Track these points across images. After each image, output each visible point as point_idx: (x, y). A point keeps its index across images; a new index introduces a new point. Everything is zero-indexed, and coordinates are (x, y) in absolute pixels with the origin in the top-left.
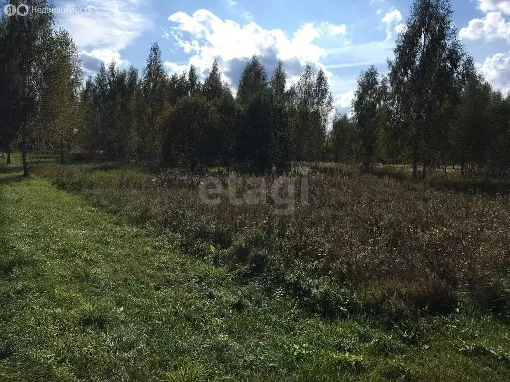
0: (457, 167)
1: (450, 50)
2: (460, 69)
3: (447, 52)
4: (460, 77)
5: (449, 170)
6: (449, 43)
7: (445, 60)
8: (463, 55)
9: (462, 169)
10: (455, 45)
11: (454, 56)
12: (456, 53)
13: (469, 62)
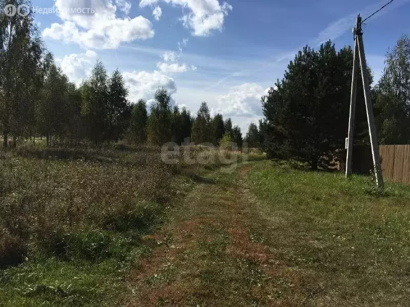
0: (44, 138)
1: (33, 43)
2: (42, 60)
3: (31, 44)
4: (42, 67)
5: (37, 140)
6: (32, 37)
7: (29, 51)
8: (44, 49)
9: (47, 140)
10: (38, 40)
11: (36, 49)
12: (38, 47)
13: (50, 56)
